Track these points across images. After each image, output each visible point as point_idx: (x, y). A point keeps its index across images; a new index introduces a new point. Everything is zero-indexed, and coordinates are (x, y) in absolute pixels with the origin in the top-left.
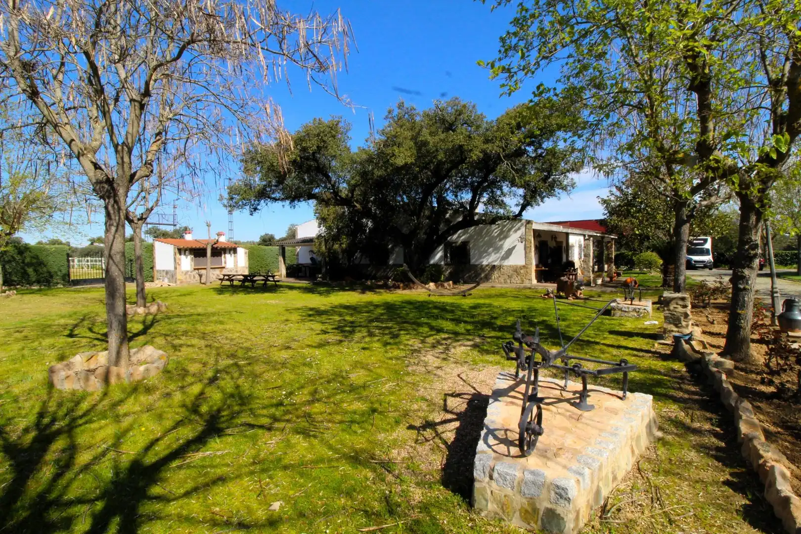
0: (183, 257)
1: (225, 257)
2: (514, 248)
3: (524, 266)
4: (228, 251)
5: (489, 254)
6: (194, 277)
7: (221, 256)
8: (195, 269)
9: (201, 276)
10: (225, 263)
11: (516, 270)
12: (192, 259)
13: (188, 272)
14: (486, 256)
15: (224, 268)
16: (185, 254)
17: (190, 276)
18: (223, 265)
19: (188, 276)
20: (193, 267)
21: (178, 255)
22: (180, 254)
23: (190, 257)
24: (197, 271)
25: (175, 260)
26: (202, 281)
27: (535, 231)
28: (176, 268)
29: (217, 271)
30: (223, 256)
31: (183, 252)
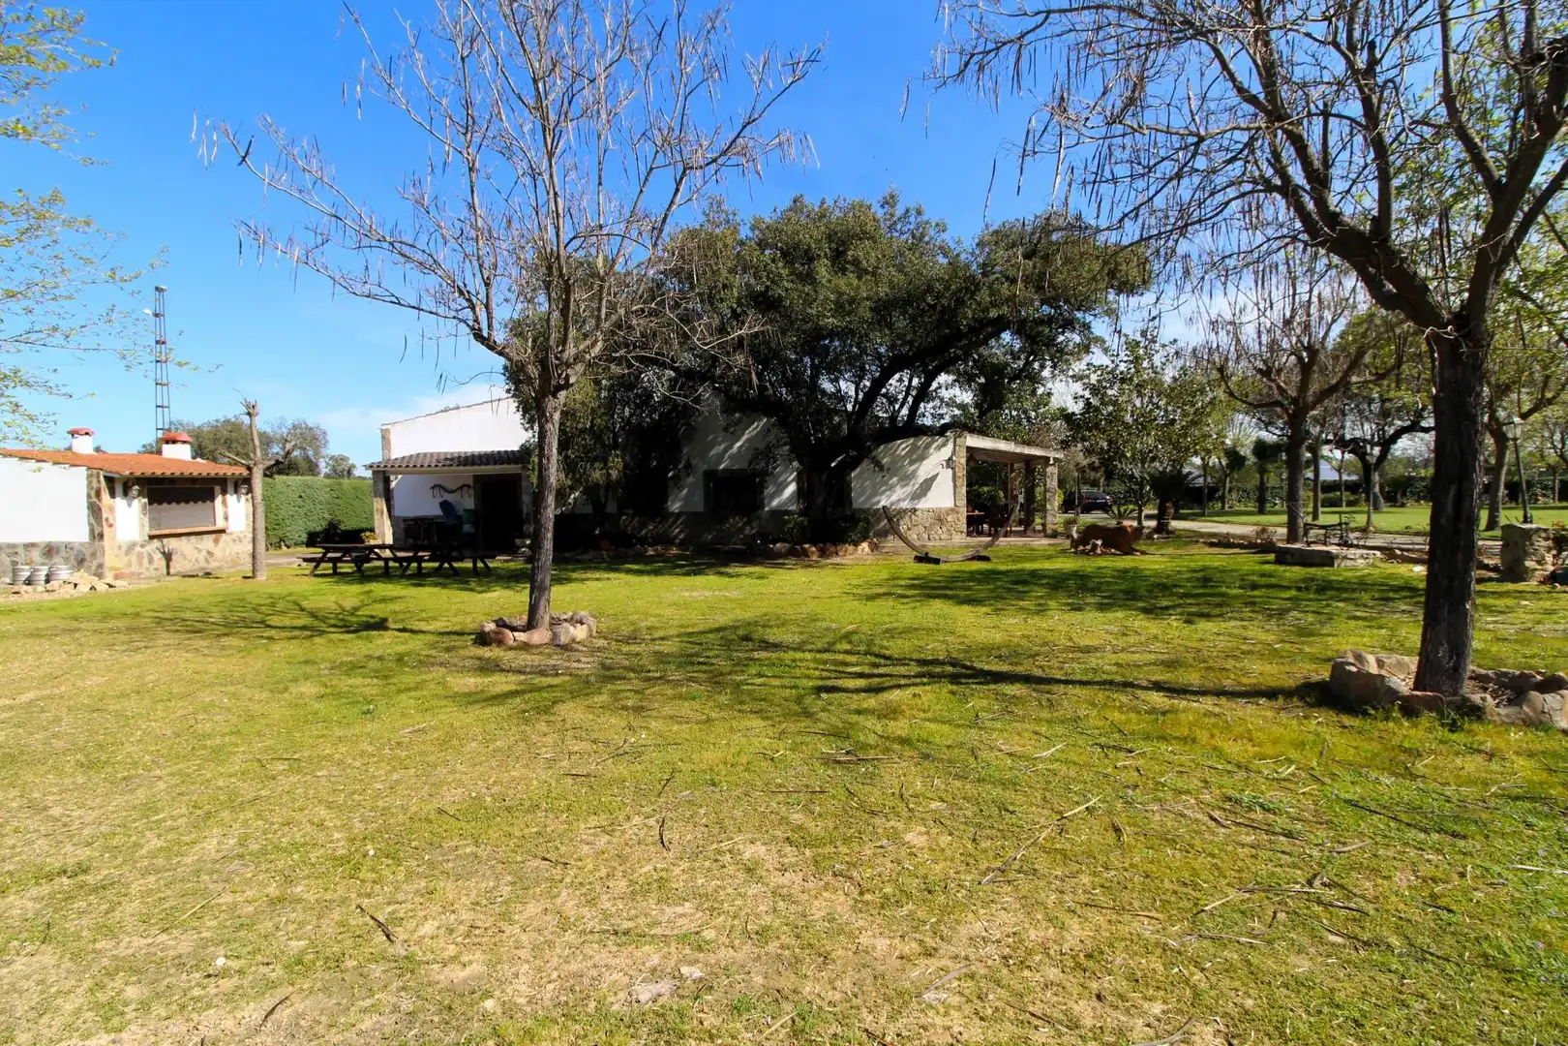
0: (120, 502)
1: (224, 503)
2: (934, 478)
3: (952, 510)
4: (230, 488)
5: (891, 488)
6: (151, 561)
7: (212, 499)
8: (152, 537)
9: (168, 557)
10: (226, 518)
11: (940, 518)
12: (144, 508)
13: (133, 545)
14: (884, 492)
15: (223, 531)
16: (126, 494)
17: (140, 556)
18: (220, 524)
19: (134, 558)
20: (147, 531)
21: (105, 496)
22: (113, 495)
23: (139, 503)
24: (156, 543)
25: (95, 510)
26: (172, 571)
27: (969, 449)
28: (101, 536)
29: (207, 542)
30: (219, 500)
31: (119, 489)
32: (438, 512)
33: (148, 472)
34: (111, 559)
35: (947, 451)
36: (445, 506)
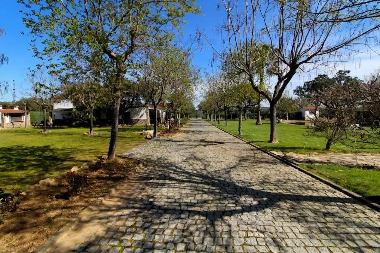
0: (6, 117)
2: (143, 114)
3: (146, 119)
5: (136, 116)
6: (11, 125)
9: (13, 125)
11: (144, 120)
12: (10, 118)
13: (8, 124)
18: (23, 120)
20: (10, 121)
22: (5, 116)
24: (12, 123)
25: (2, 118)
26: (14, 127)
27: (149, 110)
28: (3, 122)
29: (20, 123)
30: (22, 116)
31: (6, 115)
32: (62, 118)
33: (10, 113)
34: (5, 125)
35: (145, 110)
36: (63, 117)
